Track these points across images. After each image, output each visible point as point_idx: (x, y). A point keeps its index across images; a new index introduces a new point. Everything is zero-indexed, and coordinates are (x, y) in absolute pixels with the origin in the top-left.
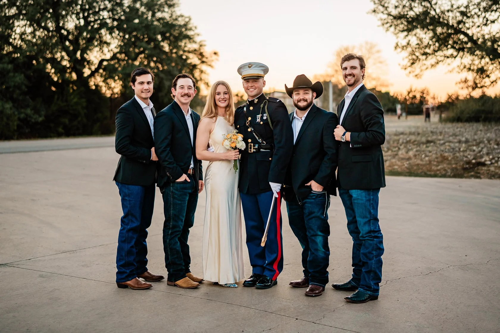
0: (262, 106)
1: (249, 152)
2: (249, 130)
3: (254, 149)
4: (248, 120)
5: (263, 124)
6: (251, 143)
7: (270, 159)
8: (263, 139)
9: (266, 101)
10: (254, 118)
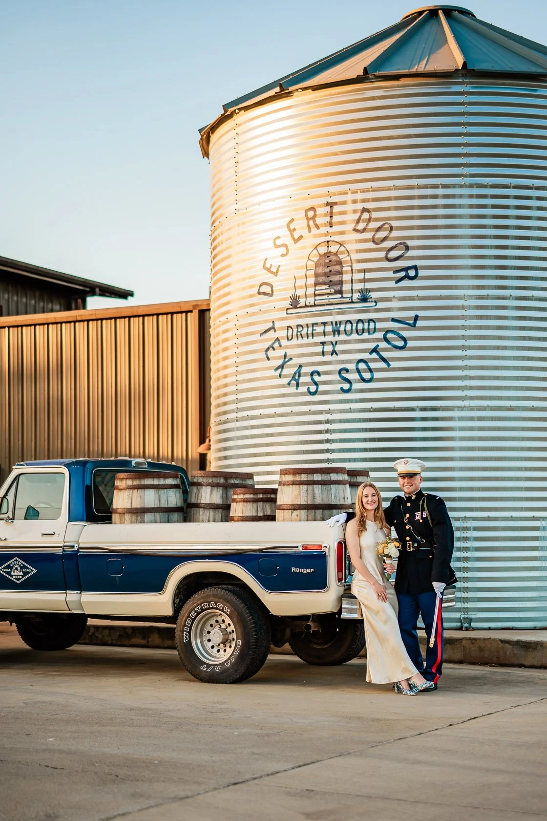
0: (421, 503)
1: (408, 551)
2: (407, 527)
3: (413, 547)
4: (405, 517)
5: (423, 522)
6: (409, 541)
7: (430, 557)
8: (422, 537)
9: (424, 499)
10: (413, 516)
